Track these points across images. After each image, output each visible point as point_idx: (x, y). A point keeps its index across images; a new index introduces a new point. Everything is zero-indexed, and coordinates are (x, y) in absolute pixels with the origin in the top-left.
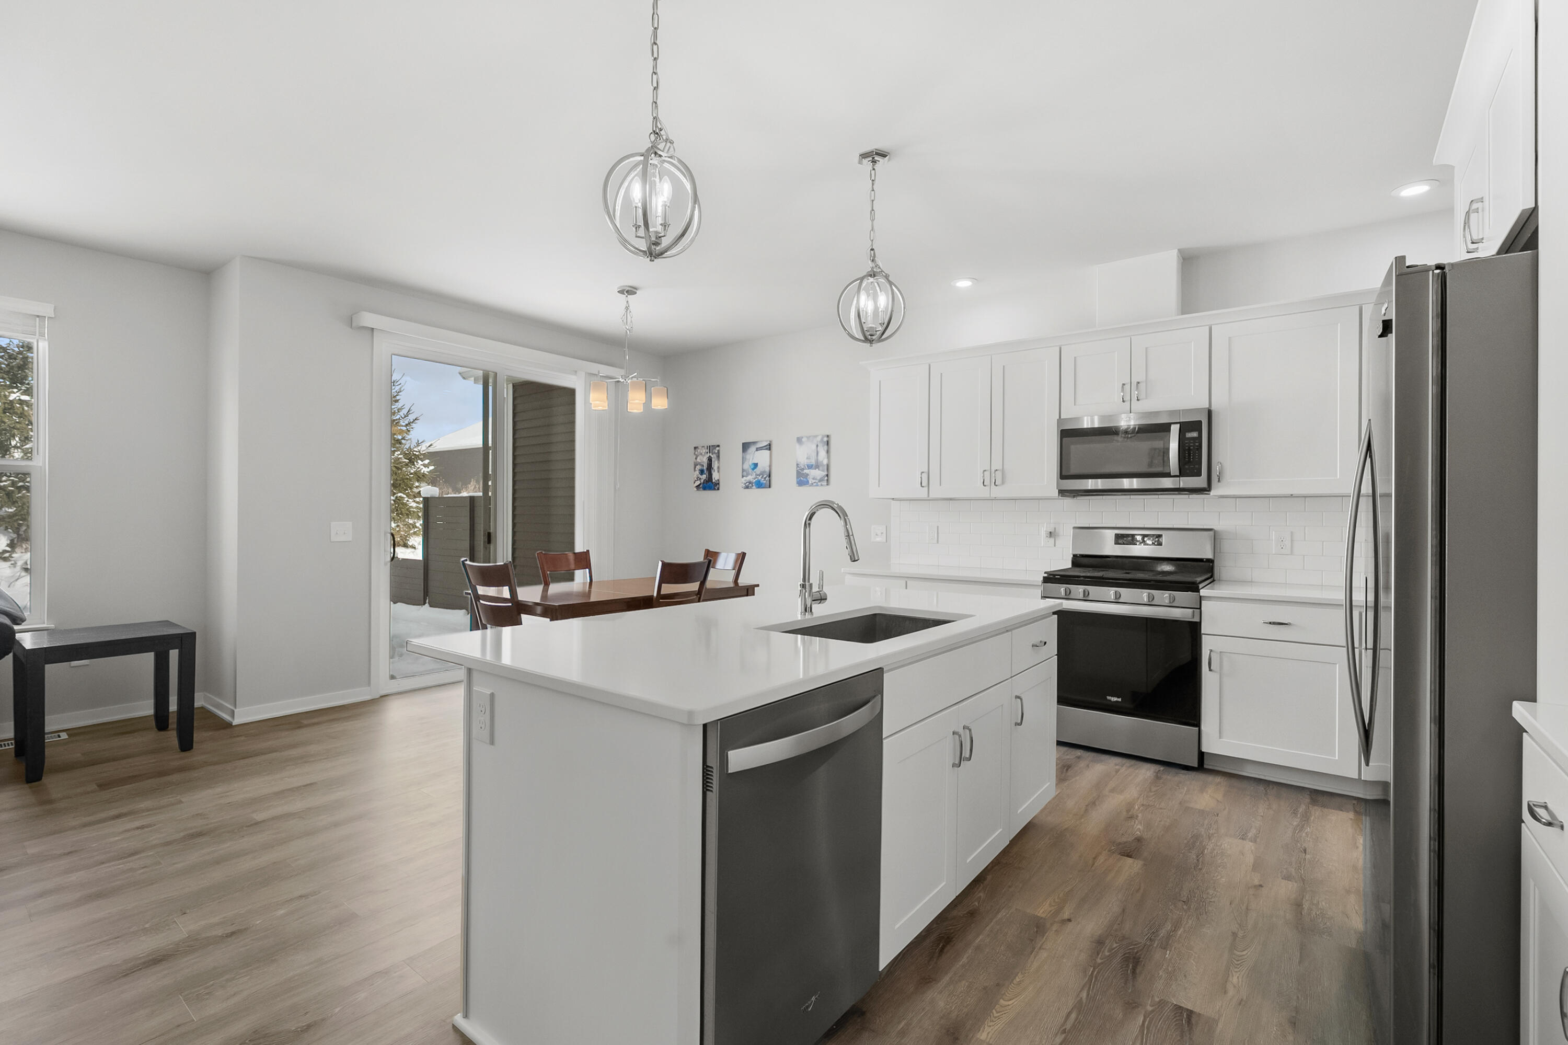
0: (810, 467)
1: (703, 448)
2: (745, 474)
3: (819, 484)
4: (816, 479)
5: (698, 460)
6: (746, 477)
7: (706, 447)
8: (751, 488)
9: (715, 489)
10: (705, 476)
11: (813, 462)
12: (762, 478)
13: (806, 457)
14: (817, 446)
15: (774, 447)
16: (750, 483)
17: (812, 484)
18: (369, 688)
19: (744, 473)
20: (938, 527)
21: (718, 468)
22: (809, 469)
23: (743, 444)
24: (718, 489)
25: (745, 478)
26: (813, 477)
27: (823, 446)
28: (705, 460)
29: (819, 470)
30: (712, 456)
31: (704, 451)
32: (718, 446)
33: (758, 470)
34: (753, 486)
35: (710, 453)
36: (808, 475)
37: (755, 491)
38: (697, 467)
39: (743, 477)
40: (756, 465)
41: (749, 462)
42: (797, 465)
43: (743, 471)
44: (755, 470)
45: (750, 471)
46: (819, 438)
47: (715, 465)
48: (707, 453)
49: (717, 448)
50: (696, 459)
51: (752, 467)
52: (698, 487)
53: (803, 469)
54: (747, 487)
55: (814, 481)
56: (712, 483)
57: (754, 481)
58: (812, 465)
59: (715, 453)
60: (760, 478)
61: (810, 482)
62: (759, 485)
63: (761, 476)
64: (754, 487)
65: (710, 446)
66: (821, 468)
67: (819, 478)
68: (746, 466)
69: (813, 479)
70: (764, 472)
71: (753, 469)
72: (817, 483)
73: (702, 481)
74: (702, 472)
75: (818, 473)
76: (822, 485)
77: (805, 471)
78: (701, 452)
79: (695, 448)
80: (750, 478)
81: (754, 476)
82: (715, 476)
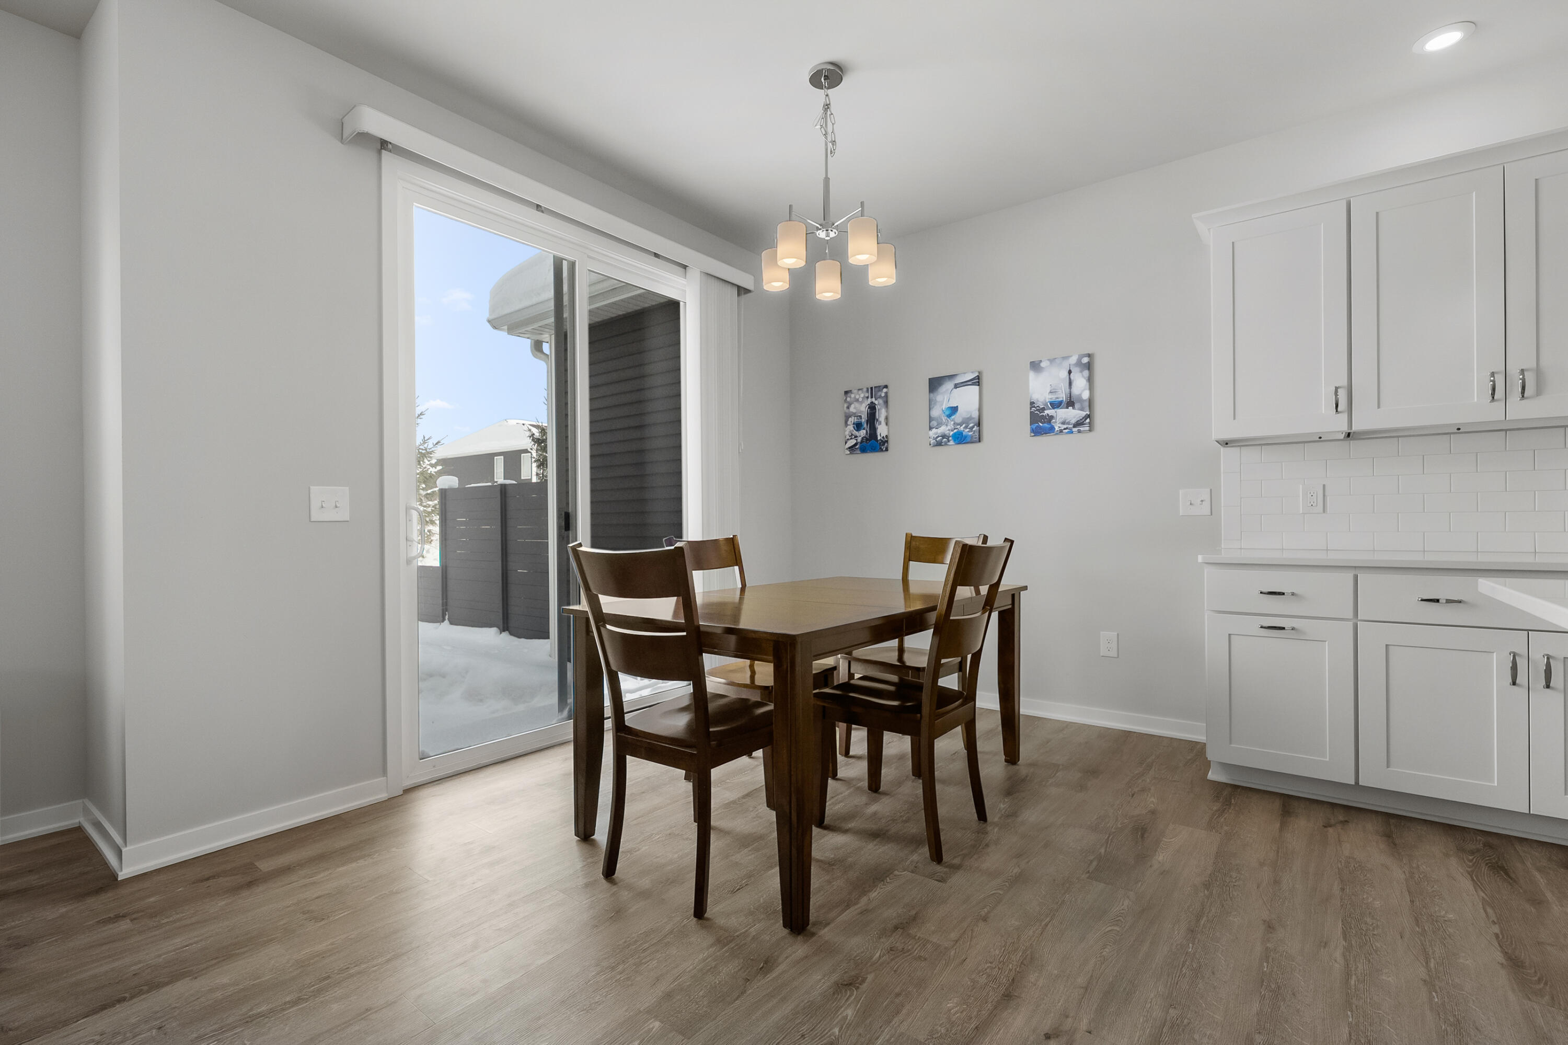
0: (1056, 405)
1: (860, 392)
2: (934, 423)
3: (1075, 430)
4: (1068, 423)
5: (852, 409)
6: (937, 428)
7: (865, 390)
8: (946, 444)
9: (882, 450)
10: (865, 431)
11: (1062, 396)
12: (966, 427)
13: (1048, 391)
14: (1070, 372)
15: (985, 380)
16: (944, 436)
17: (1061, 431)
18: (385, 778)
19: (932, 423)
20: (1324, 486)
21: (887, 418)
22: (1054, 408)
23: (929, 379)
24: (887, 450)
25: (934, 430)
26: (1061, 420)
27: (1081, 372)
28: (863, 409)
29: (1074, 408)
30: (876, 402)
31: (862, 395)
32: (886, 387)
33: (958, 417)
34: (949, 441)
35: (872, 397)
36: (1052, 417)
37: (953, 449)
38: (850, 419)
39: (931, 428)
40: (954, 410)
41: (942, 405)
42: (1032, 403)
43: (931, 419)
44: (953, 417)
45: (944, 419)
46: (1073, 360)
47: (881, 414)
48: (868, 397)
49: (885, 390)
50: (848, 408)
51: (948, 413)
52: (852, 449)
53: (1043, 409)
54: (939, 444)
55: (1065, 426)
56: (877, 440)
57: (952, 433)
58: (1061, 403)
59: (880, 397)
60: (962, 428)
61: (1057, 429)
62: (960, 439)
63: (964, 425)
64: (952, 443)
65: (872, 388)
66: (1077, 406)
67: (1074, 421)
68: (936, 412)
69: (1063, 423)
70: (970, 418)
71: (949, 416)
72: (1070, 429)
73: (859, 439)
74: (858, 426)
75: (1073, 414)
76: (1079, 431)
77: (1046, 412)
78: (857, 397)
79: (846, 393)
80: (943, 429)
81: (951, 426)
82: (882, 431)
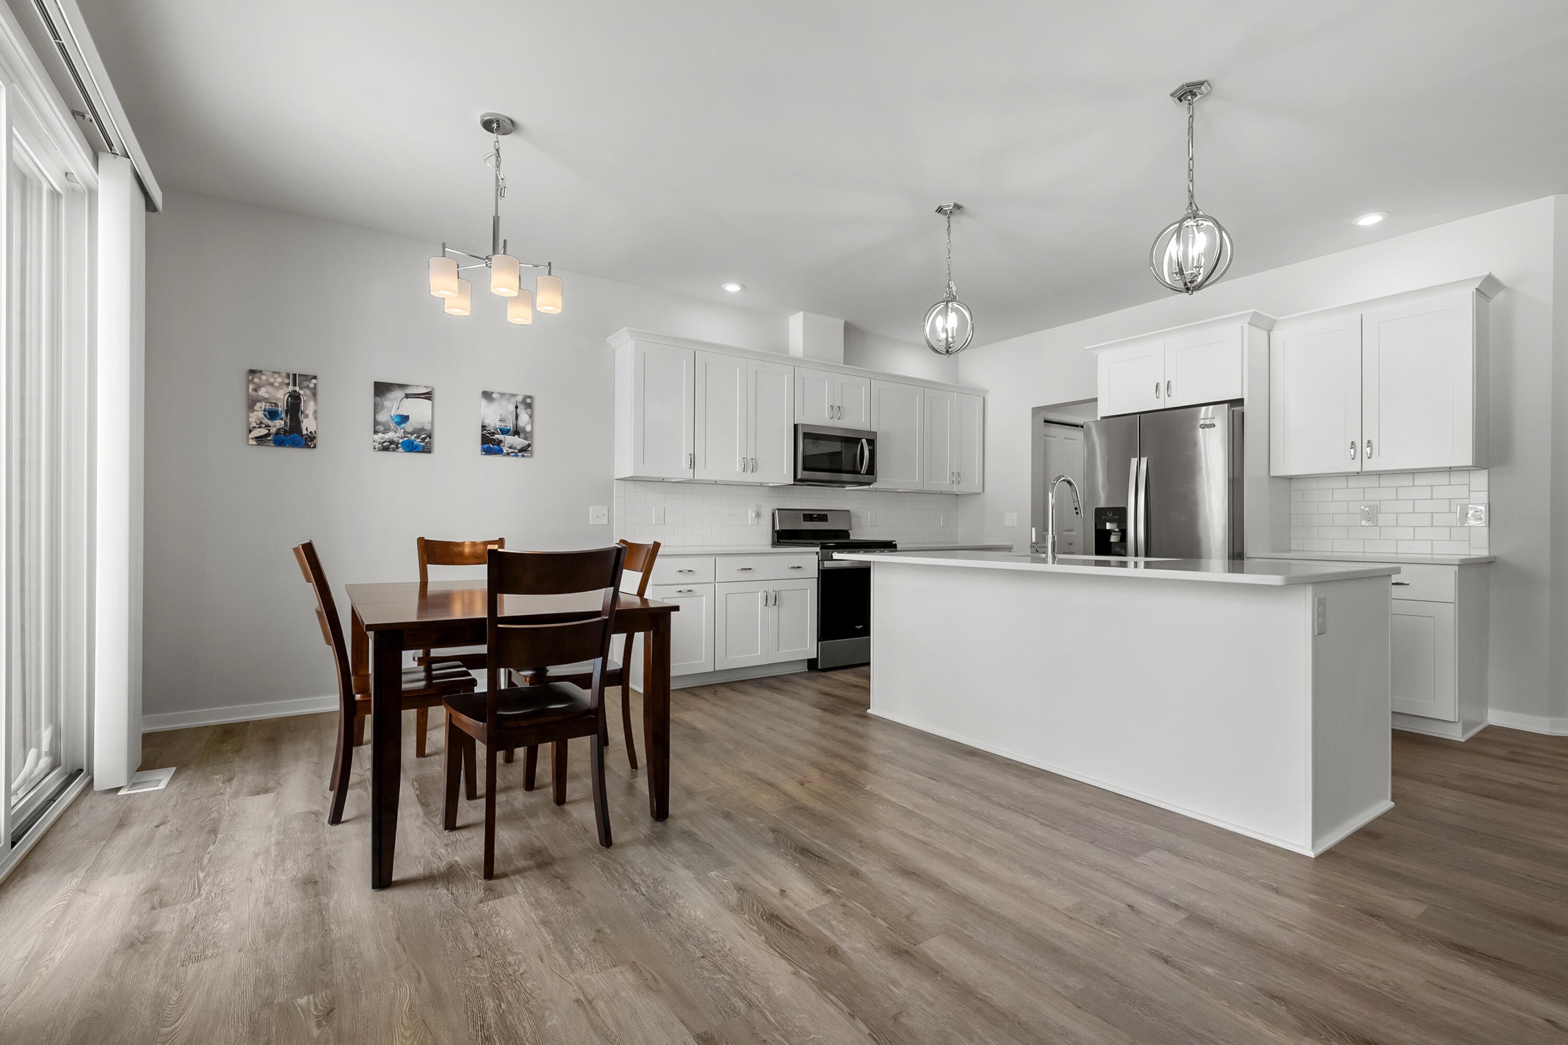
0: (505, 432)
1: (276, 376)
2: (381, 428)
3: (519, 454)
4: (515, 448)
5: (262, 392)
6: (383, 433)
7: (284, 375)
8: (394, 450)
9: (309, 447)
10: (283, 422)
11: (510, 425)
12: (417, 437)
13: (499, 419)
14: (517, 407)
15: (436, 396)
16: (392, 442)
17: (508, 454)
19: (377, 427)
20: (665, 509)
21: (315, 412)
22: (503, 434)
23: (375, 383)
24: (315, 447)
25: (380, 435)
26: (509, 445)
27: (526, 409)
28: (281, 396)
29: (519, 437)
30: (301, 392)
31: (279, 380)
32: (315, 377)
33: (409, 426)
34: (398, 448)
35: (295, 385)
36: (501, 441)
37: (401, 457)
38: (258, 404)
39: (376, 432)
40: (405, 419)
41: (391, 411)
42: (484, 427)
43: (376, 423)
44: (403, 425)
45: (392, 426)
46: (520, 398)
47: (308, 407)
48: (288, 384)
49: (314, 381)
50: (255, 390)
51: (397, 420)
52: (260, 440)
53: (493, 434)
54: (386, 449)
55: (512, 450)
56: (302, 435)
57: (401, 441)
58: (509, 431)
59: (308, 387)
60: (413, 437)
61: (505, 451)
62: (411, 447)
63: (415, 435)
64: (401, 450)
65: (295, 375)
66: (522, 435)
67: (519, 447)
68: (382, 417)
69: (510, 448)
70: (422, 430)
71: (399, 424)
72: (516, 453)
73: (273, 430)
74: (272, 414)
75: (518, 442)
76: (523, 456)
77: (496, 436)
78: (272, 380)
79: (252, 372)
80: (390, 435)
81: (400, 433)
82: (308, 425)
